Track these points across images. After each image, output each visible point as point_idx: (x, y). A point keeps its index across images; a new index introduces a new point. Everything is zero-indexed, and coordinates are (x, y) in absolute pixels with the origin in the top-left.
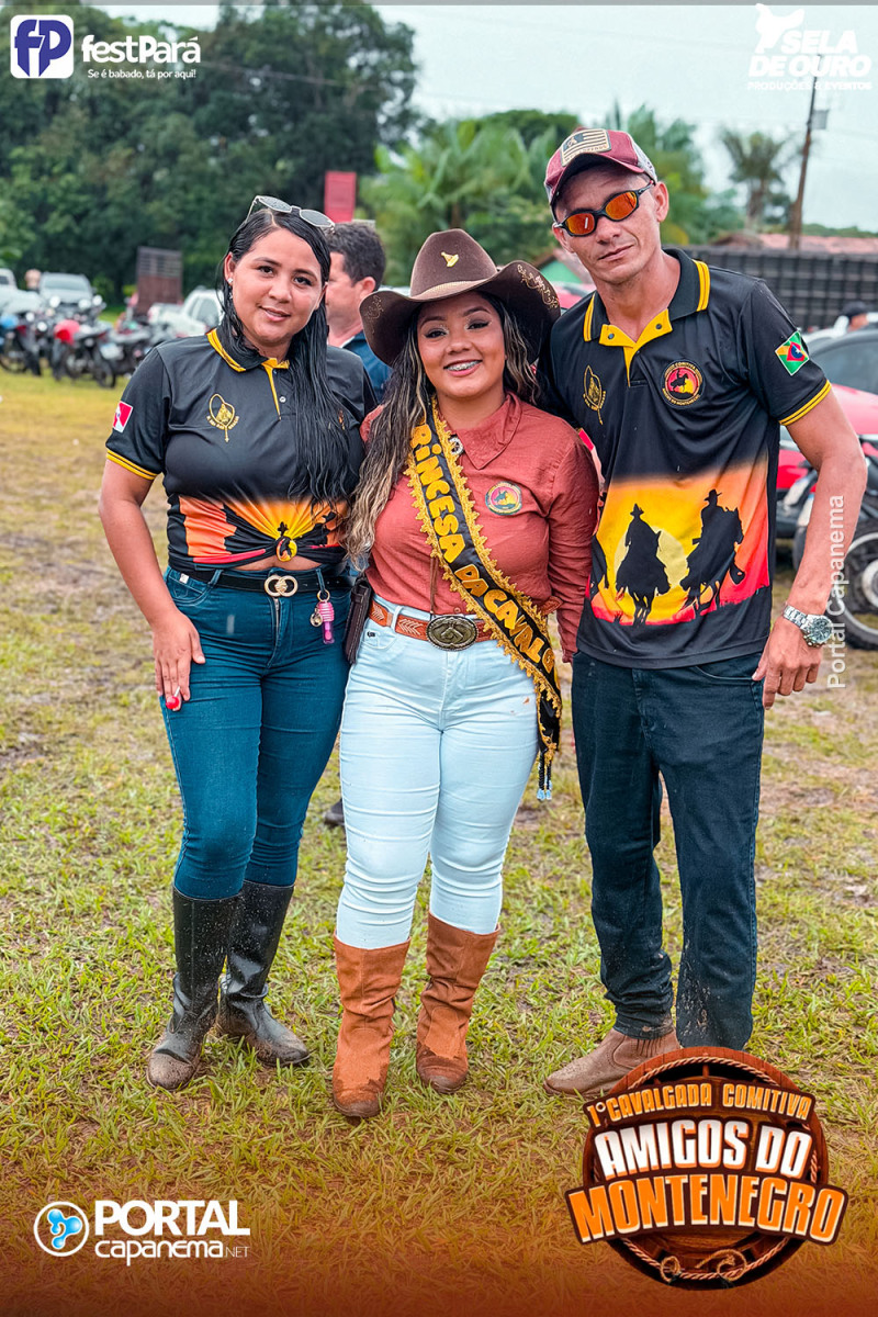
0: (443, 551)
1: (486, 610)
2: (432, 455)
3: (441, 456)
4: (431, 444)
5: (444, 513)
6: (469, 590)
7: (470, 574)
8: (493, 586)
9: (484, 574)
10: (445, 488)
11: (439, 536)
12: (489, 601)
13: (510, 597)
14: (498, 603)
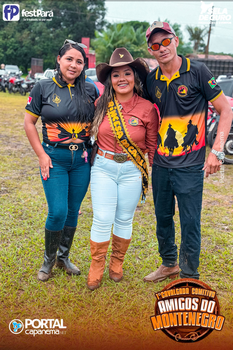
0: (117, 136)
1: (128, 152)
2: (114, 109)
3: (117, 110)
4: (114, 106)
5: (118, 125)
6: (124, 146)
7: (125, 142)
8: (131, 145)
9: (128, 142)
10: (118, 118)
11: (116, 132)
12: (129, 149)
13: (135, 148)
14: (132, 150)
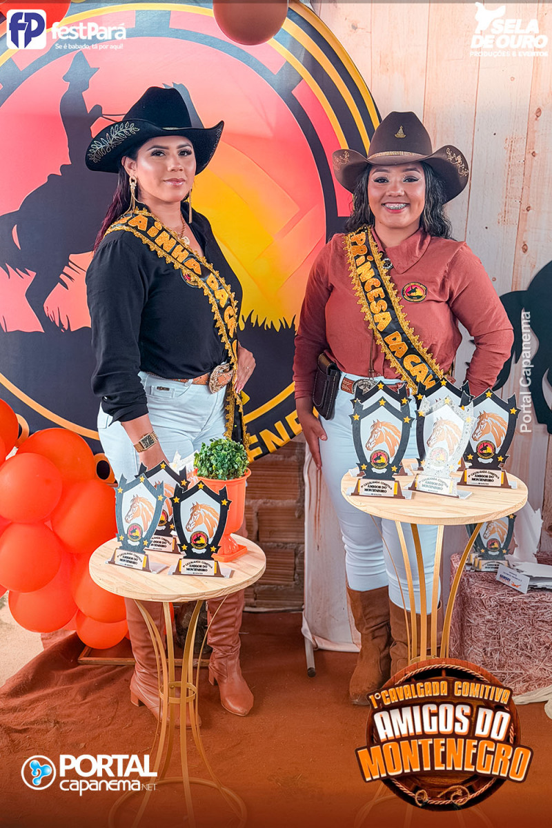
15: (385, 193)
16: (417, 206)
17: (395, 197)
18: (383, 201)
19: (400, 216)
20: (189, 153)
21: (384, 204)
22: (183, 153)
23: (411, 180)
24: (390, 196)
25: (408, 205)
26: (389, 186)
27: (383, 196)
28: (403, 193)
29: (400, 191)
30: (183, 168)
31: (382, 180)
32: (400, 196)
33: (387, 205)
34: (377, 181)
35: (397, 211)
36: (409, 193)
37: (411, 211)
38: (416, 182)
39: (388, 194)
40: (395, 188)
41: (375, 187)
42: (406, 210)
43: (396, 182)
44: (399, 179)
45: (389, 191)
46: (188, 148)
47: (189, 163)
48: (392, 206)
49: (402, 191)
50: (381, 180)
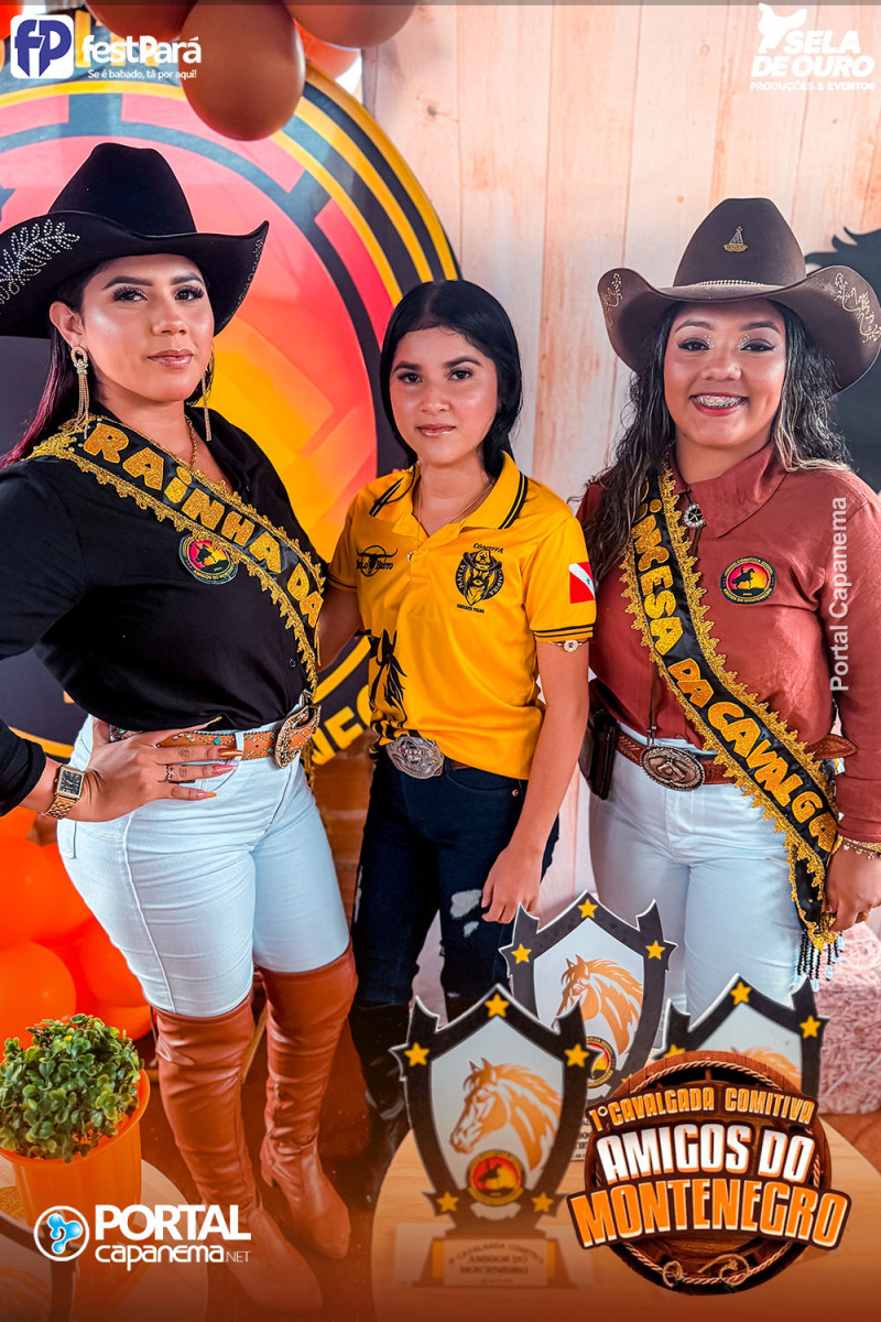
9: (707, 674)
15: (699, 374)
16: (763, 404)
17: (720, 381)
18: (694, 391)
19: (726, 422)
20: (197, 295)
21: (695, 396)
22: (182, 295)
23: (758, 347)
24: (709, 378)
25: (744, 400)
26: (709, 356)
27: (693, 381)
28: (738, 374)
29: (733, 369)
30: (186, 328)
31: (696, 345)
32: (732, 379)
33: (701, 399)
34: (684, 346)
35: (720, 411)
36: (750, 373)
37: (750, 414)
38: (768, 353)
39: (705, 374)
40: (721, 362)
41: (679, 360)
42: (740, 410)
43: (725, 348)
44: (731, 344)
45: (707, 368)
46: (195, 284)
47: (197, 317)
48: (712, 401)
49: (736, 369)
50: (693, 344)
